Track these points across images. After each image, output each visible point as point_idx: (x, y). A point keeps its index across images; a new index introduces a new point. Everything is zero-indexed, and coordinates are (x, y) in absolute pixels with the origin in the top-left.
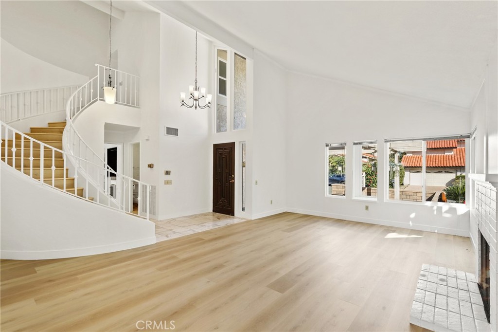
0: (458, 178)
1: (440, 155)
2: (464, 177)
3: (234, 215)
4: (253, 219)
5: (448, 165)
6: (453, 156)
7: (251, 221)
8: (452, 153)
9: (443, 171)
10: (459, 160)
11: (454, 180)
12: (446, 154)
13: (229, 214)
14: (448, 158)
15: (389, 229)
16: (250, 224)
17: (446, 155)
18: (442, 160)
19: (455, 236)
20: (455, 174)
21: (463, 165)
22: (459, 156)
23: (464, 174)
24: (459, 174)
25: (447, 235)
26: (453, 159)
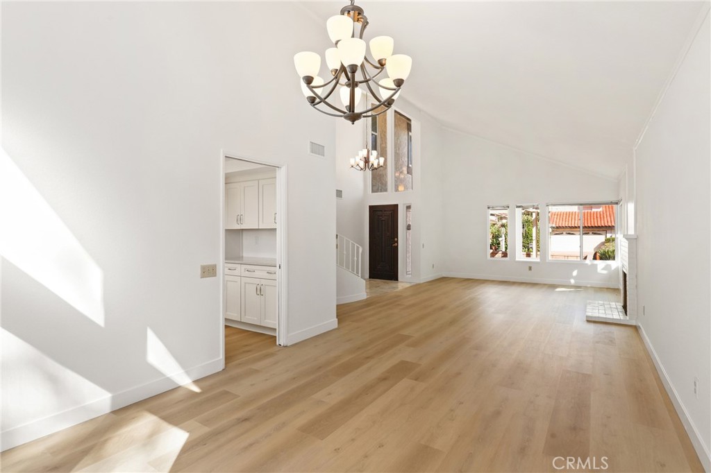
0: (608, 241)
1: (586, 211)
2: (613, 240)
3: (397, 280)
4: (422, 282)
5: (596, 225)
6: (602, 213)
7: (419, 284)
8: (601, 209)
9: (591, 233)
10: (609, 218)
11: (603, 244)
12: (594, 210)
13: (391, 279)
14: (595, 215)
15: (553, 286)
16: (417, 288)
17: (594, 213)
18: (589, 218)
19: (607, 288)
20: (604, 236)
21: (613, 224)
22: (608, 214)
23: (613, 236)
24: (609, 236)
25: (601, 288)
26: (602, 216)
